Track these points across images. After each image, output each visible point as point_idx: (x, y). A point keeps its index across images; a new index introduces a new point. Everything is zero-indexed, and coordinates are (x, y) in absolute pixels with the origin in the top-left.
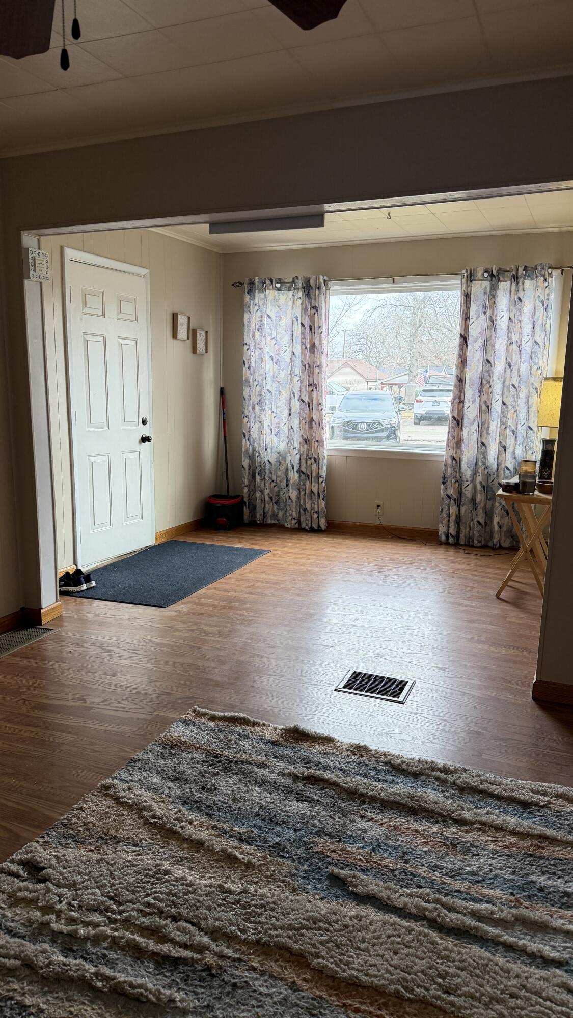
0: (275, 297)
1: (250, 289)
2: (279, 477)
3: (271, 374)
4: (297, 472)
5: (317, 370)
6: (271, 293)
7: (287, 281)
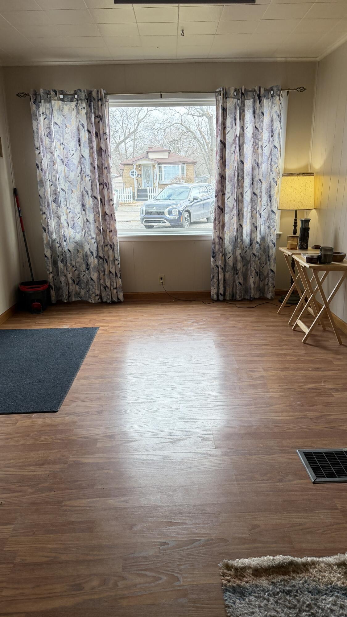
0: (60, 106)
1: (35, 99)
2: (78, 262)
3: (63, 175)
4: (96, 257)
5: (105, 171)
6: (56, 103)
7: (68, 93)
